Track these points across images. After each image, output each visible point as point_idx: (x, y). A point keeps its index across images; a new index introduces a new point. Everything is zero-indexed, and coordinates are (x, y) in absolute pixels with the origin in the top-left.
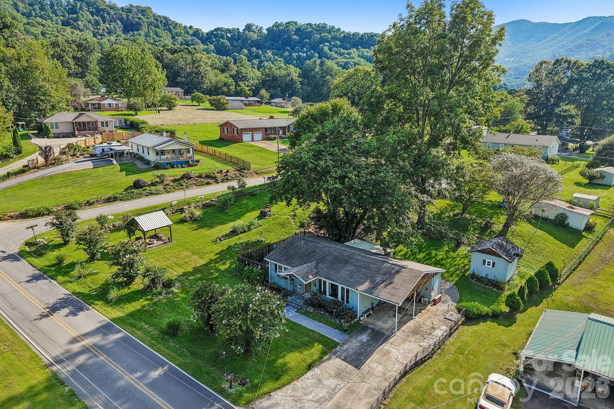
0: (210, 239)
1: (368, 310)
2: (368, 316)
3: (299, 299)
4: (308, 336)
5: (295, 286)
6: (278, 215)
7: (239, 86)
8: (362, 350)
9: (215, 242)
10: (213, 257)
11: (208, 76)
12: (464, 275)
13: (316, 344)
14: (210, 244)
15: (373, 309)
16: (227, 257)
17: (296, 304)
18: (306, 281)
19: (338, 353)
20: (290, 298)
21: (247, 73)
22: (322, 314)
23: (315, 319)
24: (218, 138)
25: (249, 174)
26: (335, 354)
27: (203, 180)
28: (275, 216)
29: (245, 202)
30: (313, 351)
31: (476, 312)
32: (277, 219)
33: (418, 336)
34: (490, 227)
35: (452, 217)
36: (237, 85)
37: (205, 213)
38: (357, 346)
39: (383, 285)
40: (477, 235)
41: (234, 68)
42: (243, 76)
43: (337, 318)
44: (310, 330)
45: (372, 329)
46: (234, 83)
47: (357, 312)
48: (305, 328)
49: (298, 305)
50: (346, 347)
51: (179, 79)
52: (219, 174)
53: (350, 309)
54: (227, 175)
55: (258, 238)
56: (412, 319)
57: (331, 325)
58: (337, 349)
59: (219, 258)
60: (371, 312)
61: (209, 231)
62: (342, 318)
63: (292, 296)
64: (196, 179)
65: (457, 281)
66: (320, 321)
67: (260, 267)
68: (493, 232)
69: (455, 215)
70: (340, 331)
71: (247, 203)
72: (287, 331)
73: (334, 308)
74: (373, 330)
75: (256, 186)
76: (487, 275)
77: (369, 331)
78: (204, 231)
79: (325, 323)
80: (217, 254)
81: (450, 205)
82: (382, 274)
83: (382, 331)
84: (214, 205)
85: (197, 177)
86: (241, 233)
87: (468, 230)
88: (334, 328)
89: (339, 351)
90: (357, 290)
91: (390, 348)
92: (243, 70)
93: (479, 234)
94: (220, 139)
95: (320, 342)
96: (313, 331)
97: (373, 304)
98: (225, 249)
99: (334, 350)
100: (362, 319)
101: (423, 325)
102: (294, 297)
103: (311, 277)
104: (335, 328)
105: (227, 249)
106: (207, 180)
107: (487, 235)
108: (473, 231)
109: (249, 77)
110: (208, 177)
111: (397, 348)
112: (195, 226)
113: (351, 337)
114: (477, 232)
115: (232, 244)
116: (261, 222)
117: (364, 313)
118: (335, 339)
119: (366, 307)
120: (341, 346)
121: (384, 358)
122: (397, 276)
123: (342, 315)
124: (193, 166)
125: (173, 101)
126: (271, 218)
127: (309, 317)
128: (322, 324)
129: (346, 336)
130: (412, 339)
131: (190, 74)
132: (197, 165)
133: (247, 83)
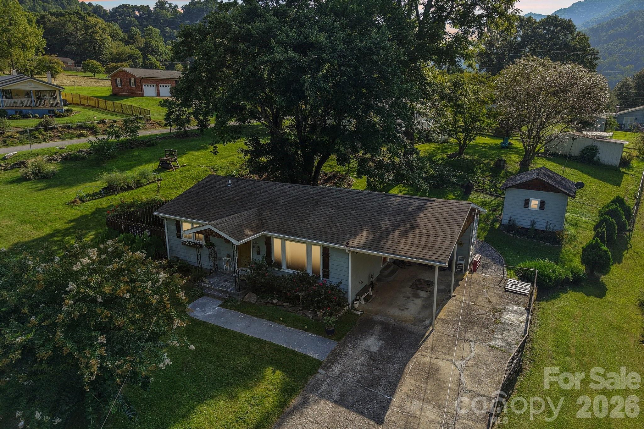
0: (65, 200)
1: (365, 289)
2: (366, 300)
3: (226, 281)
4: (248, 354)
5: (217, 259)
6: (189, 167)
7: (149, 59)
8: (377, 373)
9: (71, 204)
10: (61, 225)
11: (107, 46)
12: (492, 228)
13: (269, 371)
14: (60, 207)
15: (372, 285)
16: (92, 225)
17: (221, 291)
18: (238, 240)
19: (324, 387)
20: (207, 281)
21: (158, 47)
22: (275, 305)
23: (262, 317)
24: (108, 95)
25: (148, 126)
26: (315, 388)
27: (72, 131)
28: (185, 168)
29: (137, 153)
30: (262, 388)
31: (553, 276)
32: (188, 171)
33: (476, 328)
34: (503, 168)
35: (447, 159)
36: (145, 58)
37: (65, 168)
38: (361, 365)
39: (398, 232)
40: (489, 178)
41: (141, 41)
42: (153, 50)
43: (308, 308)
44: (252, 340)
45: (382, 323)
46: (141, 56)
47: (347, 292)
48: (241, 336)
49: (226, 292)
50: (337, 368)
51: (68, 48)
52: (101, 125)
53: (333, 288)
54: (112, 125)
55: (154, 195)
56: (449, 298)
57: (297, 324)
58: (319, 377)
59: (73, 227)
60: (371, 292)
61: (65, 191)
62: (319, 308)
63: (212, 277)
64: (60, 130)
65: (486, 237)
66: (273, 319)
67: (147, 232)
68: (510, 172)
69: (450, 157)
70: (318, 334)
71: (139, 155)
72: (192, 347)
73: (301, 291)
74: (386, 326)
75: (157, 135)
76: (533, 223)
77: (378, 328)
78: (56, 192)
79: (284, 322)
80: (71, 221)
81: (439, 148)
82: (390, 215)
83: (404, 325)
84: (84, 158)
85: (64, 127)
86: (124, 190)
87: (475, 173)
88: (304, 329)
89: (323, 381)
90: (347, 245)
91: (434, 361)
92: (153, 43)
93: (491, 176)
94: (111, 95)
95: (278, 365)
96: (259, 341)
97: (372, 276)
98: (89, 213)
99: (311, 381)
100: (357, 305)
101: (475, 307)
102: (215, 279)
103: (248, 232)
104: (307, 330)
105: (94, 213)
106: (79, 132)
107: (501, 177)
108: (482, 173)
109: (160, 51)
110: (80, 127)
111: (448, 357)
112: (41, 185)
113: (344, 345)
114: (487, 174)
115: (105, 206)
116: (158, 176)
117: (360, 294)
118: (310, 354)
119: (361, 283)
120: (327, 368)
121: (431, 386)
122: (422, 215)
123: (318, 302)
124: (60, 116)
125: (56, 66)
126: (177, 171)
127: (248, 313)
128: (277, 325)
129: (332, 345)
130: (469, 335)
131: (82, 43)
132: (67, 116)
133: (158, 57)
